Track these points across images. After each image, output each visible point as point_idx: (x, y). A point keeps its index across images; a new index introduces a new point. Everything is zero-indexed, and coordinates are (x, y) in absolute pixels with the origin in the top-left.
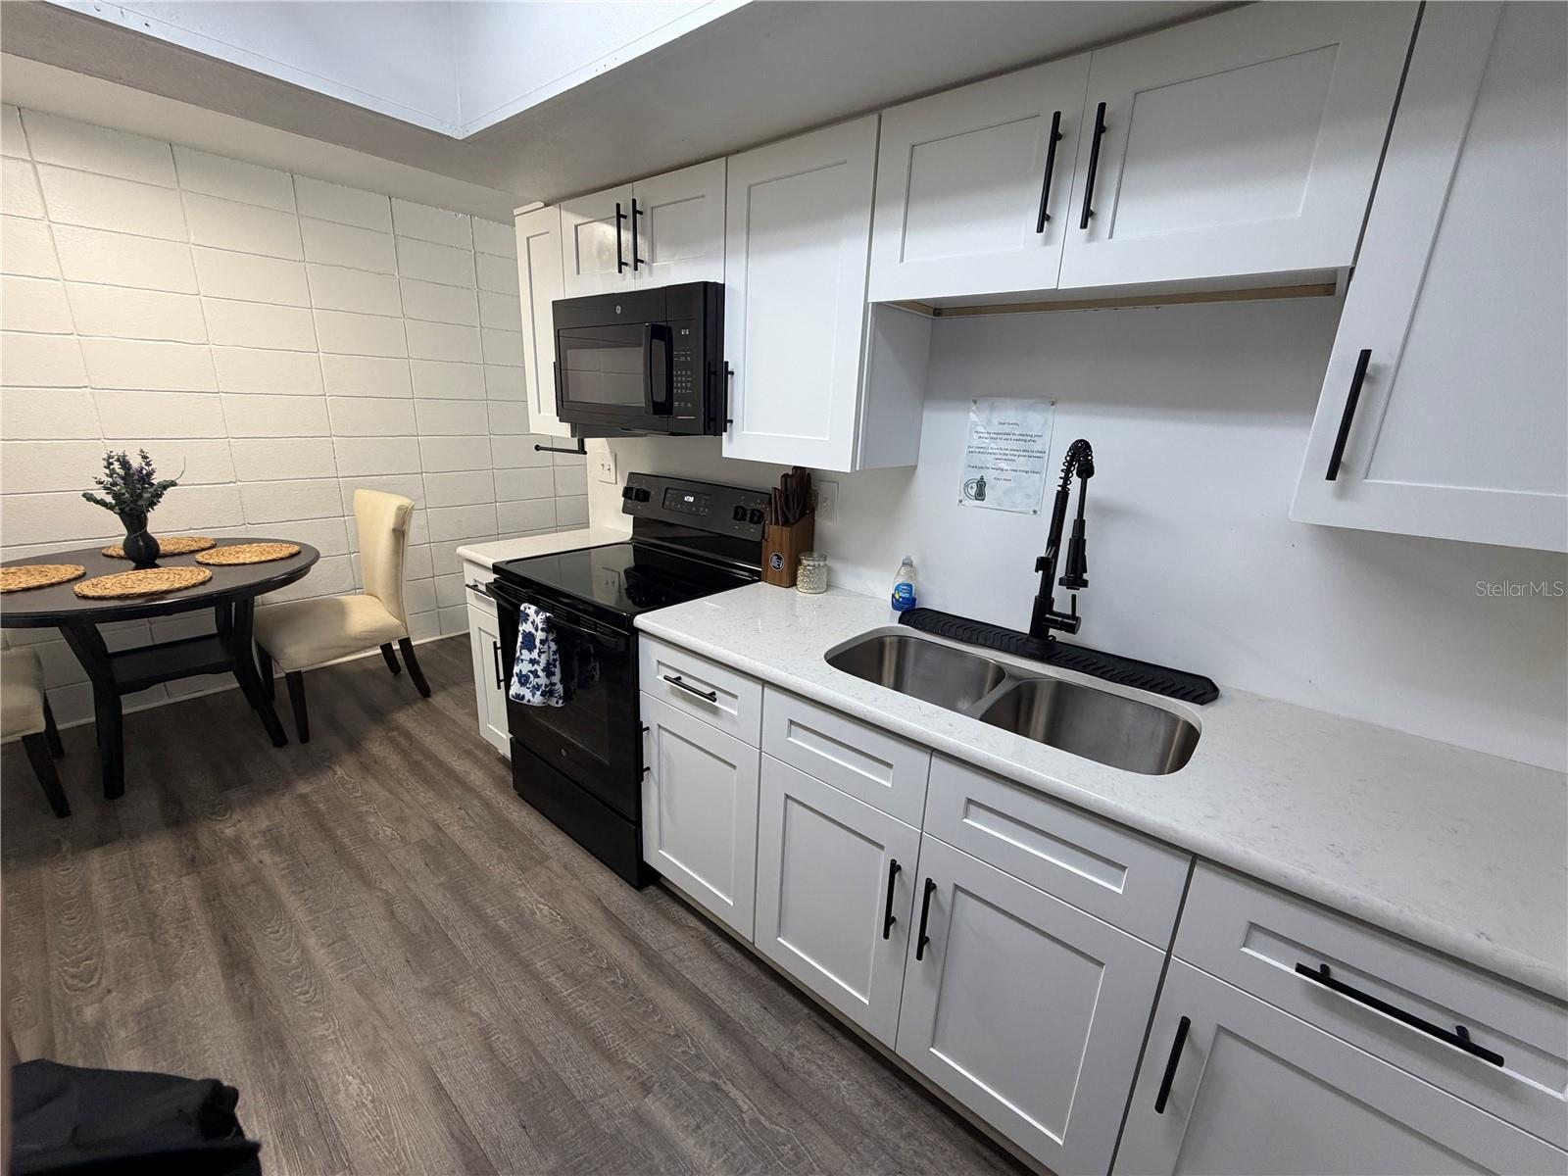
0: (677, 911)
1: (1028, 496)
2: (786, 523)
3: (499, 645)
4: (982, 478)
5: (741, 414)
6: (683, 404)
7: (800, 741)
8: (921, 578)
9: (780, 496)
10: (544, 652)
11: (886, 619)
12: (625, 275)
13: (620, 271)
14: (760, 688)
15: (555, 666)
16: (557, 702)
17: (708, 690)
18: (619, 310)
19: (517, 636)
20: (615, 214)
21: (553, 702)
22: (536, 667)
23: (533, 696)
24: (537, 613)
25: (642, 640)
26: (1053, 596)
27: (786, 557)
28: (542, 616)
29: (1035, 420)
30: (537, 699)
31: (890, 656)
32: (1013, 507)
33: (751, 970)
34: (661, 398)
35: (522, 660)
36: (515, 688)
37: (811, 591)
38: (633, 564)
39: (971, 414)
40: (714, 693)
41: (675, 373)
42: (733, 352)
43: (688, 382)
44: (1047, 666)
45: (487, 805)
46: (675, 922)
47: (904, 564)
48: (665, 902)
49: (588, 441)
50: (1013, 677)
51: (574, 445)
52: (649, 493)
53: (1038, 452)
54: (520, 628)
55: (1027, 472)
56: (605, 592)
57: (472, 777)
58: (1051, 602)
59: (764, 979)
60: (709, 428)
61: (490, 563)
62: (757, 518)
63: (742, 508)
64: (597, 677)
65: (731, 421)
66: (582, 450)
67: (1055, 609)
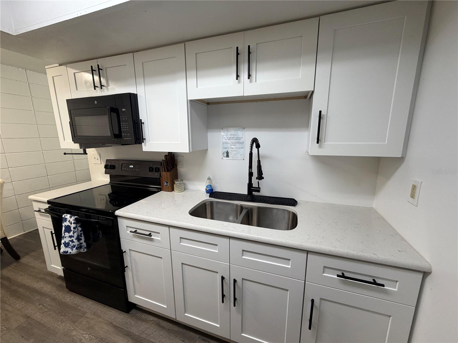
0: (145, 316)
1: (241, 155)
2: (168, 171)
3: (53, 232)
4: (227, 151)
5: (148, 137)
6: (126, 134)
7: (185, 244)
8: (213, 182)
9: (165, 162)
10: (76, 232)
11: (206, 197)
12: (97, 90)
13: (95, 89)
14: (168, 228)
15: (81, 236)
16: (84, 250)
17: (148, 233)
18: (96, 102)
19: (62, 228)
20: (91, 69)
21: (82, 250)
22: (72, 238)
23: (72, 250)
24: (71, 217)
25: (119, 220)
26: (252, 182)
27: (169, 182)
28: (73, 218)
29: (240, 133)
30: (74, 251)
31: (208, 209)
32: (237, 158)
33: (176, 328)
34: (117, 132)
35: (65, 237)
36: (63, 249)
37: (179, 192)
38: (111, 192)
39: (222, 133)
40: (150, 234)
41: (121, 124)
42: (142, 116)
43: (127, 127)
44: (254, 203)
45: (54, 299)
46: (144, 320)
47: (208, 179)
48: (139, 314)
49: (88, 150)
50: (246, 208)
51: (82, 151)
52: (115, 166)
53: (242, 142)
54: (63, 225)
55: (240, 148)
56: (100, 204)
57: (45, 289)
58: (252, 184)
59: (181, 330)
60: (137, 142)
61: (46, 200)
62: (158, 170)
63: (152, 167)
64: (101, 236)
65: (145, 139)
66: (85, 153)
67: (253, 186)
